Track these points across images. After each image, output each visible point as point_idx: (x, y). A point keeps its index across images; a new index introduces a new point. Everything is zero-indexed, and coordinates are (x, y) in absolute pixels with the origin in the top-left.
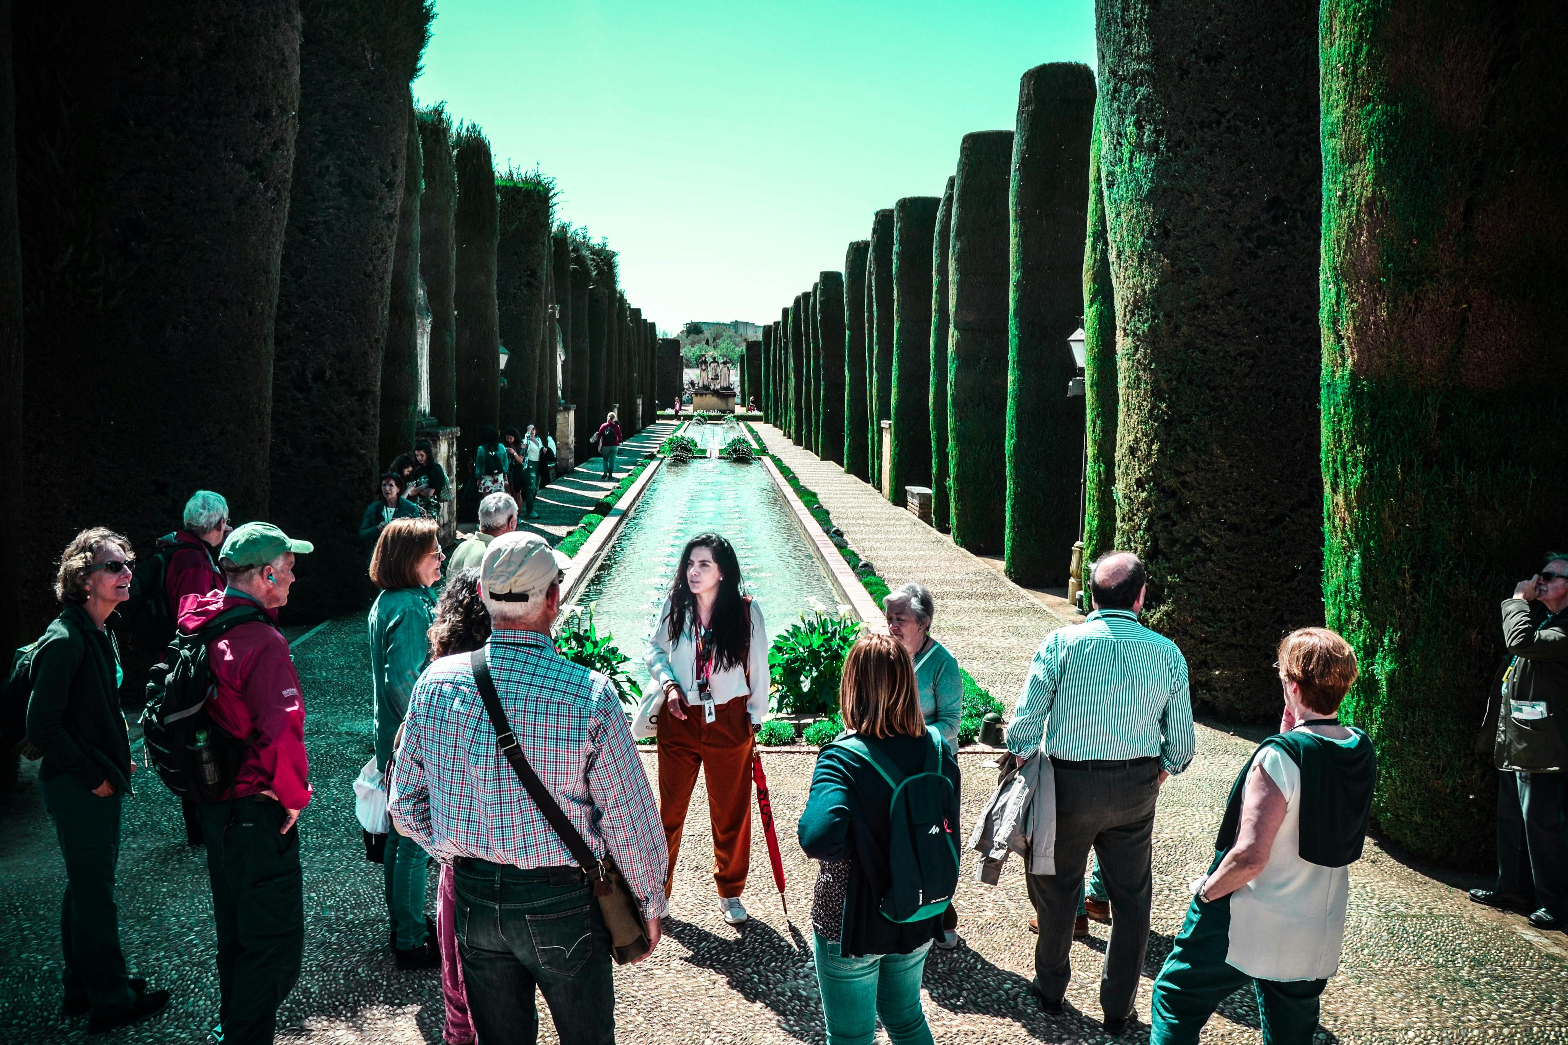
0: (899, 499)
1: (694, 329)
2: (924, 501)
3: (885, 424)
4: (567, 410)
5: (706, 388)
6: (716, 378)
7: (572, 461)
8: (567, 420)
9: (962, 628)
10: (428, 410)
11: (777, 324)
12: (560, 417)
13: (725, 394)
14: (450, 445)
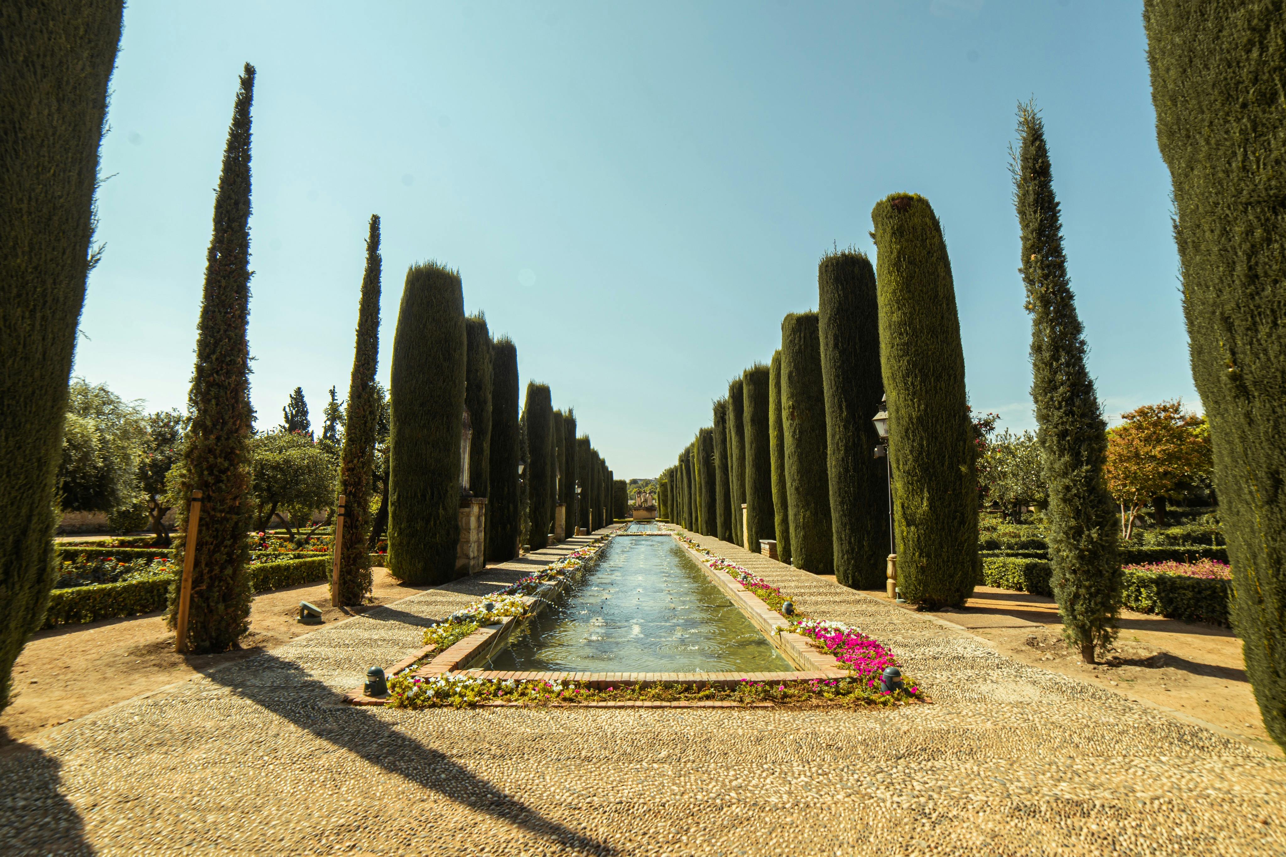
0: (756, 548)
1: (634, 482)
2: (773, 548)
3: (743, 506)
4: (561, 505)
5: (640, 506)
6: (646, 501)
7: (563, 535)
8: (561, 511)
9: (824, 612)
10: (468, 486)
11: (676, 467)
12: (557, 510)
13: (651, 509)
14: (481, 509)
